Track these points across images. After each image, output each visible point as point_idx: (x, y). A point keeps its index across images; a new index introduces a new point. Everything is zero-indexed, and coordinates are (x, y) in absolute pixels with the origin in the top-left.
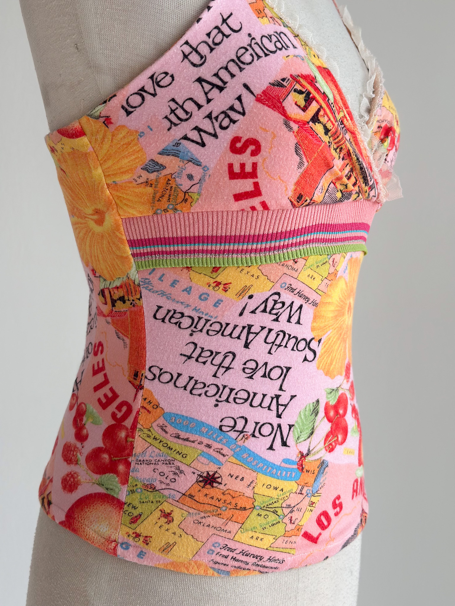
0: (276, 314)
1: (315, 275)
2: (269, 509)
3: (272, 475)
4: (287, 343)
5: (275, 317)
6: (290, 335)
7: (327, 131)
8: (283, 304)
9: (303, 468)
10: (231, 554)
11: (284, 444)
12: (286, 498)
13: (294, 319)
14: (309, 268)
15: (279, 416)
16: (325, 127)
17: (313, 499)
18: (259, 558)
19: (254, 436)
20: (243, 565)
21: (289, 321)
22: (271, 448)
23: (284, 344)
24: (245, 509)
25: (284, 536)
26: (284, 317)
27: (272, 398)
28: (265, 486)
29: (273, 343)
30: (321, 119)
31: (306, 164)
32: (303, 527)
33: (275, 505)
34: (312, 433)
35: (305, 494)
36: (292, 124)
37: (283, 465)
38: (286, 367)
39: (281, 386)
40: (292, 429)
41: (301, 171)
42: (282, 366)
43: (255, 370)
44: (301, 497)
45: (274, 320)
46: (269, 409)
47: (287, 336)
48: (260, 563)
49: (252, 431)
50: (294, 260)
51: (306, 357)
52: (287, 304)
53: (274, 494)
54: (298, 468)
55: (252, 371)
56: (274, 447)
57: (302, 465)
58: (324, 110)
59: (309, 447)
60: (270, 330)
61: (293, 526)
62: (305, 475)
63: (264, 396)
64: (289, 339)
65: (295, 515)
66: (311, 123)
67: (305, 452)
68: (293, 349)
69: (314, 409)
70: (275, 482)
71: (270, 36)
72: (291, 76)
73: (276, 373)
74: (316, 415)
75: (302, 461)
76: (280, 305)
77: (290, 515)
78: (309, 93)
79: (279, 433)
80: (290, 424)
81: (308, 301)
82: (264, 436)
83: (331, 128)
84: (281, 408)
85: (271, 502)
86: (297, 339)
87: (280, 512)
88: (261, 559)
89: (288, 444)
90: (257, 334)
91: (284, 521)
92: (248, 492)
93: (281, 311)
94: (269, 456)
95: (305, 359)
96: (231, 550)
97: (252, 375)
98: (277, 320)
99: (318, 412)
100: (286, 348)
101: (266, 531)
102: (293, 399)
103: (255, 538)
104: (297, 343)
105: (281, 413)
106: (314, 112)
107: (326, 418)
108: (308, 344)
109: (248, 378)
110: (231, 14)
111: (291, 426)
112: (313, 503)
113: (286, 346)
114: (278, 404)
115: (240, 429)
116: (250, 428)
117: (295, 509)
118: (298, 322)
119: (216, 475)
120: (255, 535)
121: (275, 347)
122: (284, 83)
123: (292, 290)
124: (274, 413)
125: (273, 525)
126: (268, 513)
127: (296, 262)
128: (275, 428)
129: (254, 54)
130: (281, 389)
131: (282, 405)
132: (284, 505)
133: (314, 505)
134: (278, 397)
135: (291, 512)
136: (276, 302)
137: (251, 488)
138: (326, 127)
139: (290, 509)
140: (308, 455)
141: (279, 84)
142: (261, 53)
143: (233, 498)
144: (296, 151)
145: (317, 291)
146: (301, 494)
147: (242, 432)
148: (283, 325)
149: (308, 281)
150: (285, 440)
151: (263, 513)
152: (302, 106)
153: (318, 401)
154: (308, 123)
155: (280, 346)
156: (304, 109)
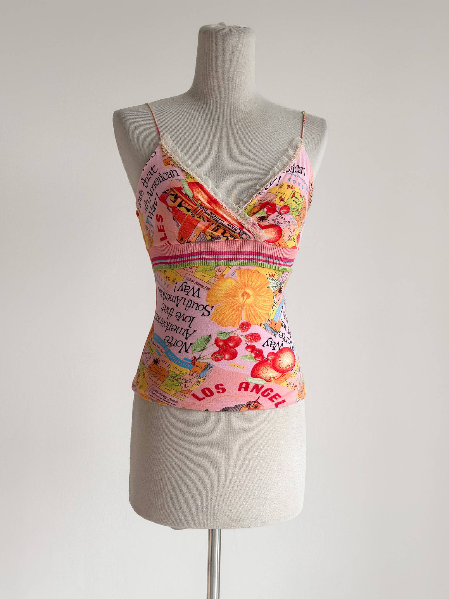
0: (187, 292)
1: (205, 275)
2: (174, 378)
3: (178, 364)
4: (193, 306)
5: (187, 293)
6: (194, 302)
7: (188, 210)
8: (189, 287)
9: (194, 365)
10: (156, 393)
11: (186, 351)
12: (184, 375)
13: (196, 295)
14: (199, 271)
15: (186, 338)
16: (186, 208)
17: (200, 380)
18: (165, 397)
19: (174, 345)
20: (160, 399)
21: (193, 295)
22: (180, 352)
23: (191, 306)
24: (164, 376)
25: (181, 392)
26: (191, 293)
27: (185, 330)
28: (174, 368)
29: (187, 305)
30: (184, 206)
31: (180, 225)
32: (193, 391)
33: (178, 377)
34: (203, 350)
35: (195, 376)
36: (170, 208)
37: (184, 360)
38: (192, 317)
39: (190, 325)
40: (191, 346)
41: (179, 228)
42: (191, 316)
43: (180, 317)
44: (192, 377)
45: (186, 295)
46: (183, 335)
47: (193, 303)
48: (166, 399)
49: (174, 343)
50: (190, 267)
51: (203, 313)
52: (191, 288)
53: (178, 372)
54: (192, 363)
55: (178, 317)
56: (181, 352)
57: (194, 362)
58: (185, 201)
59: (200, 355)
60: (185, 299)
61: (186, 389)
62: (195, 367)
63: (182, 329)
64: (194, 304)
65: (188, 384)
66: (178, 207)
67: (197, 357)
68: (196, 309)
69: (207, 339)
70: (179, 367)
71: (167, 173)
72: (171, 188)
73: (188, 319)
74: (208, 342)
75: (195, 361)
76: (188, 288)
77: (185, 384)
78: (177, 195)
79: (184, 346)
80: (191, 343)
81: (202, 287)
82: (178, 346)
83: (191, 208)
84: (188, 335)
85: (176, 375)
86: (198, 304)
87: (179, 381)
88: (166, 398)
89: (188, 352)
90: (180, 300)
91: (181, 385)
92: (167, 369)
93: (189, 290)
94: (179, 356)
95: (203, 314)
96: (157, 392)
97: (179, 319)
98: (187, 295)
99: (209, 341)
100: (192, 308)
101: (172, 387)
102: (195, 332)
103: (167, 389)
104: (198, 306)
105: (188, 338)
106: (179, 203)
107: (215, 345)
108: (205, 308)
109: (177, 320)
110: (155, 166)
111: (191, 344)
112: (199, 382)
113: (192, 307)
114: (187, 333)
115: (170, 342)
116: (173, 342)
117: (188, 381)
118: (198, 296)
119: (158, 360)
120: (167, 388)
121: (187, 307)
122: (167, 192)
123: (193, 281)
124: (185, 337)
125: (176, 386)
126: (173, 380)
127: (191, 268)
128: (183, 344)
129: (159, 181)
130: (189, 327)
131: (189, 334)
132: (182, 378)
133: (200, 383)
134: (188, 330)
135: (186, 382)
136: (186, 286)
137: (168, 367)
138: (188, 208)
139: (185, 381)
140: (198, 359)
141: (165, 192)
142: (161, 180)
143: (161, 370)
144: (174, 219)
145: (208, 282)
146: (192, 375)
147: (170, 343)
148: (190, 297)
149: (201, 278)
150: (187, 349)
151: (172, 379)
152: (173, 201)
153: (210, 336)
154: (176, 207)
155: (190, 307)
156: (174, 202)
